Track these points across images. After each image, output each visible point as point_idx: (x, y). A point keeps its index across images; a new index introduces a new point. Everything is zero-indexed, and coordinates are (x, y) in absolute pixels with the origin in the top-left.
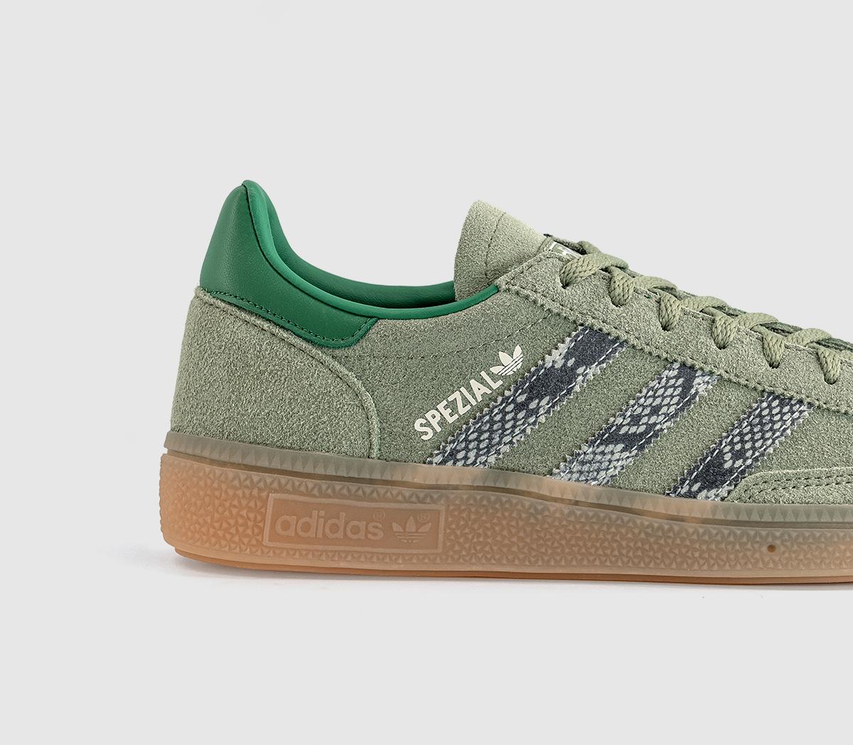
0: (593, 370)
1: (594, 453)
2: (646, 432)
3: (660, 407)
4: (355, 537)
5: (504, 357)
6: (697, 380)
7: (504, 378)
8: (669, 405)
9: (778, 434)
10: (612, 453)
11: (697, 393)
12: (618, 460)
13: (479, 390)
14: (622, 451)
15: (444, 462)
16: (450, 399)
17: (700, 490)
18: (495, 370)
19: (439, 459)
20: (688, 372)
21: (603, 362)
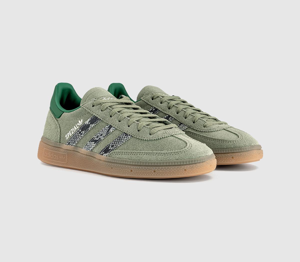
0: (93, 125)
1: (89, 144)
2: (99, 140)
3: (102, 134)
4: (54, 158)
5: (79, 121)
6: (111, 129)
7: (79, 126)
8: (104, 134)
9: (122, 142)
10: (92, 144)
11: (110, 132)
12: (93, 146)
13: (75, 128)
14: (94, 144)
15: (68, 145)
16: (71, 130)
17: (104, 154)
18: (78, 124)
19: (67, 144)
20: (110, 127)
21: (95, 123)
